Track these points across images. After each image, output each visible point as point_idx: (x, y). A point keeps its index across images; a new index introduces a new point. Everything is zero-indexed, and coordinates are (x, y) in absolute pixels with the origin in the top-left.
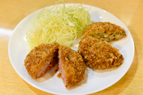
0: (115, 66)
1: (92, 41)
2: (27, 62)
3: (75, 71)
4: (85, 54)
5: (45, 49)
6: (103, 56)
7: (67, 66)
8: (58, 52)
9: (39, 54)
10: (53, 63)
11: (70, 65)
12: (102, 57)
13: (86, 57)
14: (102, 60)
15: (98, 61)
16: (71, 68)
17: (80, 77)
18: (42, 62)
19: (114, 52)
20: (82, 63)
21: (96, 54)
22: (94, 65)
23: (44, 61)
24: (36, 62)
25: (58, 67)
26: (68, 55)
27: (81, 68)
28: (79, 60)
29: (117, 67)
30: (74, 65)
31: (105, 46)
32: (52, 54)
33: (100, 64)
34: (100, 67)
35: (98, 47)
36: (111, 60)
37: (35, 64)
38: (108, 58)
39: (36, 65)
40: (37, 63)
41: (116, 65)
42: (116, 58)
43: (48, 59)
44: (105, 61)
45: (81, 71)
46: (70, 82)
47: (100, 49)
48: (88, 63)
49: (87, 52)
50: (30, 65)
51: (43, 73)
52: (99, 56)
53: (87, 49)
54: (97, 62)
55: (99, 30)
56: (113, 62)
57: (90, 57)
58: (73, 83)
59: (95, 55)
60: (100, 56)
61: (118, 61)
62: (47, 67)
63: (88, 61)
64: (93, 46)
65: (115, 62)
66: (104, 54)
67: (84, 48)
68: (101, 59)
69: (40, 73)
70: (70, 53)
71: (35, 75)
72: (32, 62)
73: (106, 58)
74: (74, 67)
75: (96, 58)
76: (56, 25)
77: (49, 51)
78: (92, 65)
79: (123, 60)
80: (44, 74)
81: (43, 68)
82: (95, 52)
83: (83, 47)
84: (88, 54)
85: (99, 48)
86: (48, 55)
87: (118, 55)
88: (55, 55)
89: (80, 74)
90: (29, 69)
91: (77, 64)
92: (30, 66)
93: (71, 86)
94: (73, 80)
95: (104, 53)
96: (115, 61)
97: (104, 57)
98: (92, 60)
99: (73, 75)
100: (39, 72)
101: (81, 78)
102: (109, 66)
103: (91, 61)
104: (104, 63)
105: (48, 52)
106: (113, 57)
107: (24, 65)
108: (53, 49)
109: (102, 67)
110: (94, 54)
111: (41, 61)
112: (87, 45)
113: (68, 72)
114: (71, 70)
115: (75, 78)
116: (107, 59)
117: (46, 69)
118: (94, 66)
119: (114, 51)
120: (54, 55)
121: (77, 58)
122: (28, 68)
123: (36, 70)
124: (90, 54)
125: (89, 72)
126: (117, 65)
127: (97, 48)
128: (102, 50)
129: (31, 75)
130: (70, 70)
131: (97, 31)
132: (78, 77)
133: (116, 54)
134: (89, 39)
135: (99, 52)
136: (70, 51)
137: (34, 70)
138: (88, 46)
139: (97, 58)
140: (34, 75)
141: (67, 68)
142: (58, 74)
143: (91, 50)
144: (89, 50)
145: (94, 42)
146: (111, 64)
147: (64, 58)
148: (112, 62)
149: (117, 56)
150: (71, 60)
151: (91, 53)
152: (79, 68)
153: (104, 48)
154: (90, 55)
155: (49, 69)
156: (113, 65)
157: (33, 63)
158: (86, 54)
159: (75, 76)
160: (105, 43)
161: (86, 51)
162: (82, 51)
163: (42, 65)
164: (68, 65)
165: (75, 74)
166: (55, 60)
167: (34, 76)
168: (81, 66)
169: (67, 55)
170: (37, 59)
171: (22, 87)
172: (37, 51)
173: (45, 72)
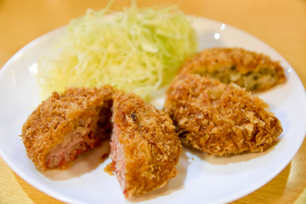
0: (258, 146)
1: (200, 83)
2: (28, 127)
3: (151, 152)
4: (180, 114)
5: (76, 97)
6: (228, 118)
7: (130, 137)
8: (112, 108)
9: (60, 106)
10: (98, 136)
11: (137, 135)
12: (224, 120)
13: (182, 122)
14: (224, 129)
15: (215, 130)
16: (140, 142)
17: (164, 168)
18: (65, 125)
19: (257, 111)
20: (172, 135)
21: (209, 112)
22: (202, 141)
23: (71, 123)
24: (50, 125)
25: (110, 147)
26: (135, 112)
27: (169, 145)
28: (163, 125)
29: (265, 150)
30: (148, 135)
31: (233, 94)
32: (95, 111)
33: (219, 139)
34: (221, 147)
35: (213, 97)
36: (250, 128)
37: (45, 130)
38: (240, 124)
39: (49, 133)
40: (51, 128)
41: (262, 142)
42: (262, 124)
43: (84, 122)
44: (233, 131)
45: (169, 154)
46: (135, 180)
47: (221, 101)
48: (189, 138)
49: (186, 109)
50: (34, 133)
51: (67, 159)
52: (217, 117)
53: (186, 104)
54: (212, 133)
55: (217, 61)
56: (254, 135)
57: (194, 120)
58: (144, 184)
59: (207, 116)
60: (220, 118)
61: (267, 132)
62: (81, 145)
63: (187, 132)
64: (201, 95)
65: (258, 134)
66: (230, 113)
67: (180, 101)
68: (222, 125)
69: (57, 154)
70: (140, 109)
71: (42, 157)
72: (40, 125)
73: (234, 123)
74: (148, 141)
75: (208, 124)
76: (111, 49)
77: (88, 103)
78: (199, 141)
79: (280, 131)
80: (69, 160)
81: (68, 143)
82: (205, 109)
83: (177, 97)
84: (189, 114)
85: (217, 99)
86: (83, 111)
87: (267, 117)
88: (103, 117)
89: (165, 161)
90: (31, 143)
91: (156, 133)
92: (32, 136)
93: (139, 191)
94: (144, 174)
95: (231, 110)
96: (259, 131)
97: (230, 120)
98: (198, 128)
99: (144, 162)
100: (55, 152)
101: (166, 171)
102: (245, 144)
103: (197, 131)
104: (230, 136)
105: (85, 103)
106: (254, 119)
107: (20, 136)
108: (98, 98)
109: (225, 148)
110: (203, 113)
111: (63, 122)
112: (185, 93)
113: (132, 151)
114: (140, 147)
115: (150, 169)
116: (238, 127)
117: (77, 147)
118: (203, 145)
119: (257, 107)
120: (100, 115)
121: (157, 122)
122: (29, 141)
123: (47, 144)
124: (194, 114)
125: (189, 163)
126: (264, 143)
127: (212, 100)
128: (225, 104)
129: (32, 159)
130: (138, 147)
131: (214, 63)
132: (160, 168)
133: (261, 114)
134: (192, 80)
135: (218, 109)
136: (141, 105)
137: (42, 144)
138: (190, 96)
139: (211, 123)
140: (40, 159)
141: (130, 140)
142: (108, 165)
143: (196, 103)
144: (192, 104)
145: (204, 87)
146: (248, 139)
147: (124, 118)
148: (250, 135)
149: (263, 121)
150: (142, 123)
151: (195, 111)
152: (163, 144)
153: (230, 98)
154: (192, 115)
155: (86, 151)
156: (253, 143)
157: (41, 127)
158: (183, 114)
159: (149, 164)
160: (232, 88)
161: (184, 107)
162: (174, 108)
163: (65, 134)
164: (134, 135)
165: (152, 160)
166: (103, 130)
167: (40, 161)
168: (169, 142)
169: (132, 111)
170: (52, 118)
171: (9, 194)
172: (57, 101)
173: (72, 156)
